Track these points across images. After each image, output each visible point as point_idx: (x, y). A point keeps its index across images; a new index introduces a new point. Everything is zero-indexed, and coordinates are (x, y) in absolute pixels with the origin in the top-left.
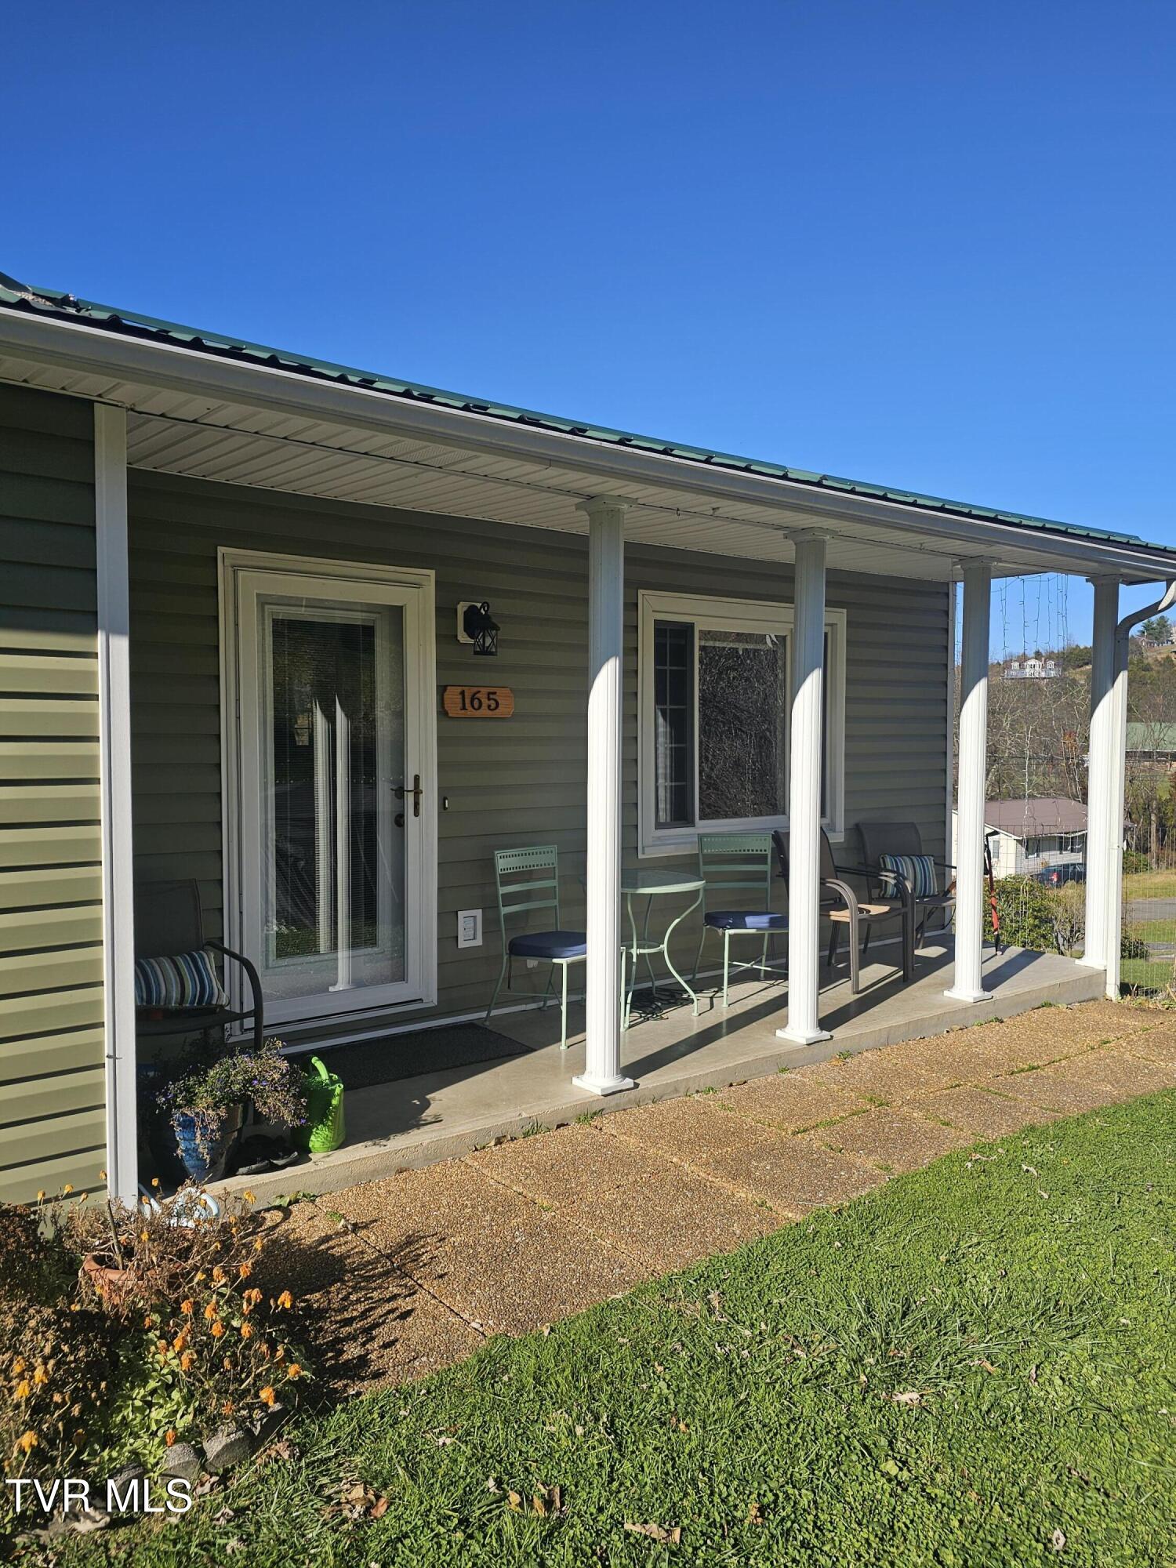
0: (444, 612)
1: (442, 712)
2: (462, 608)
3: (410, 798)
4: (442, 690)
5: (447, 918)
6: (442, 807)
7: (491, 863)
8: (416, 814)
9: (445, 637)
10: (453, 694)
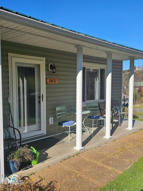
0: (47, 65)
1: (47, 83)
2: (50, 64)
3: (41, 98)
4: (46, 79)
5: (48, 119)
6: (47, 100)
7: (55, 109)
8: (42, 101)
9: (47, 70)
10: (48, 80)
